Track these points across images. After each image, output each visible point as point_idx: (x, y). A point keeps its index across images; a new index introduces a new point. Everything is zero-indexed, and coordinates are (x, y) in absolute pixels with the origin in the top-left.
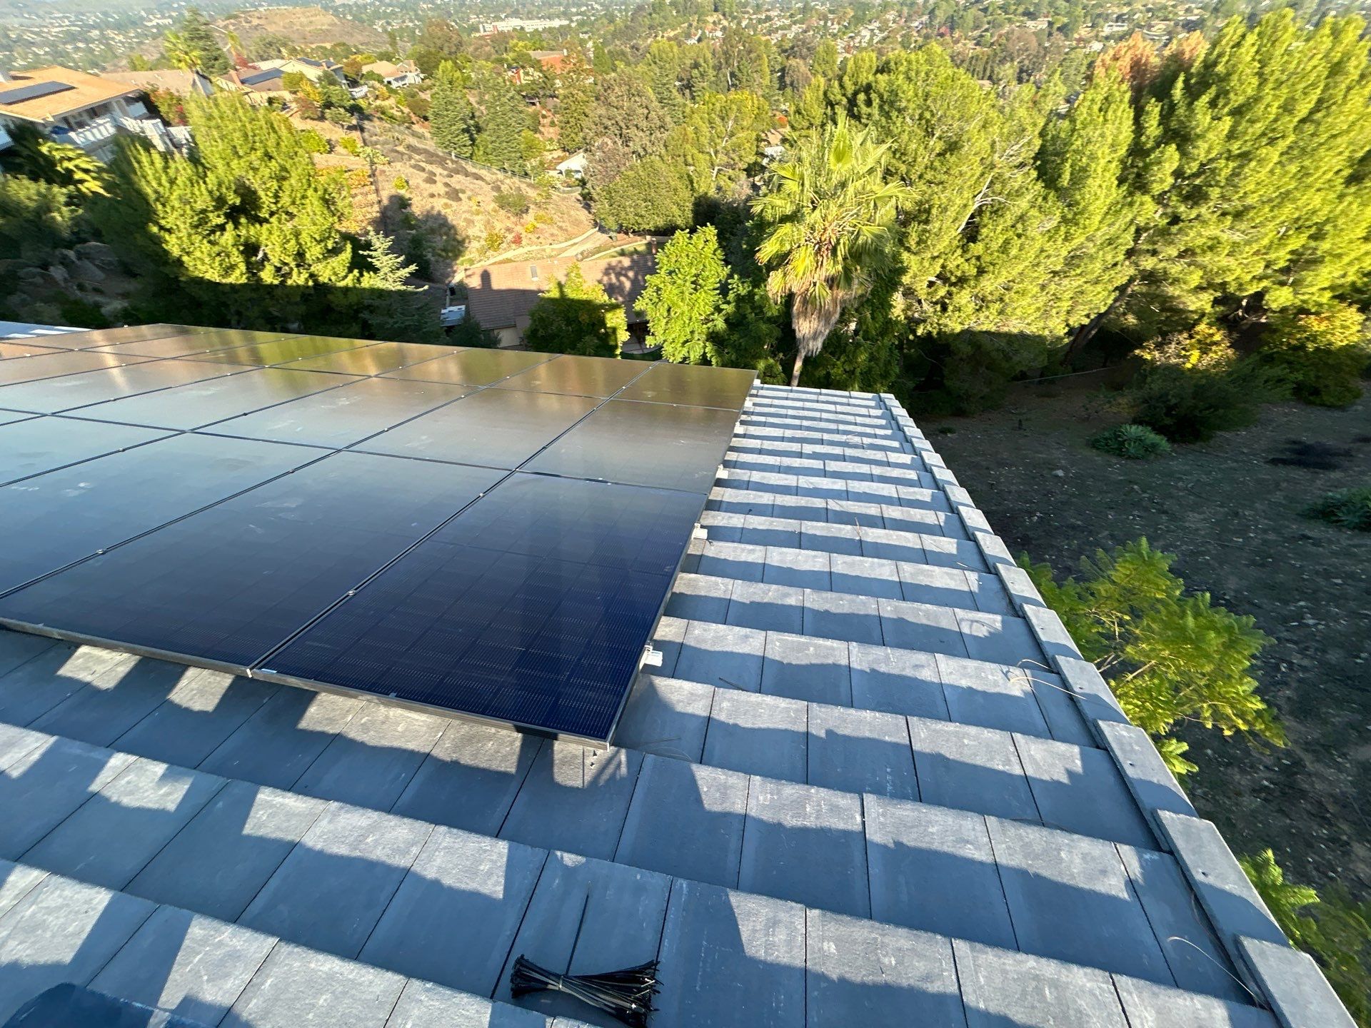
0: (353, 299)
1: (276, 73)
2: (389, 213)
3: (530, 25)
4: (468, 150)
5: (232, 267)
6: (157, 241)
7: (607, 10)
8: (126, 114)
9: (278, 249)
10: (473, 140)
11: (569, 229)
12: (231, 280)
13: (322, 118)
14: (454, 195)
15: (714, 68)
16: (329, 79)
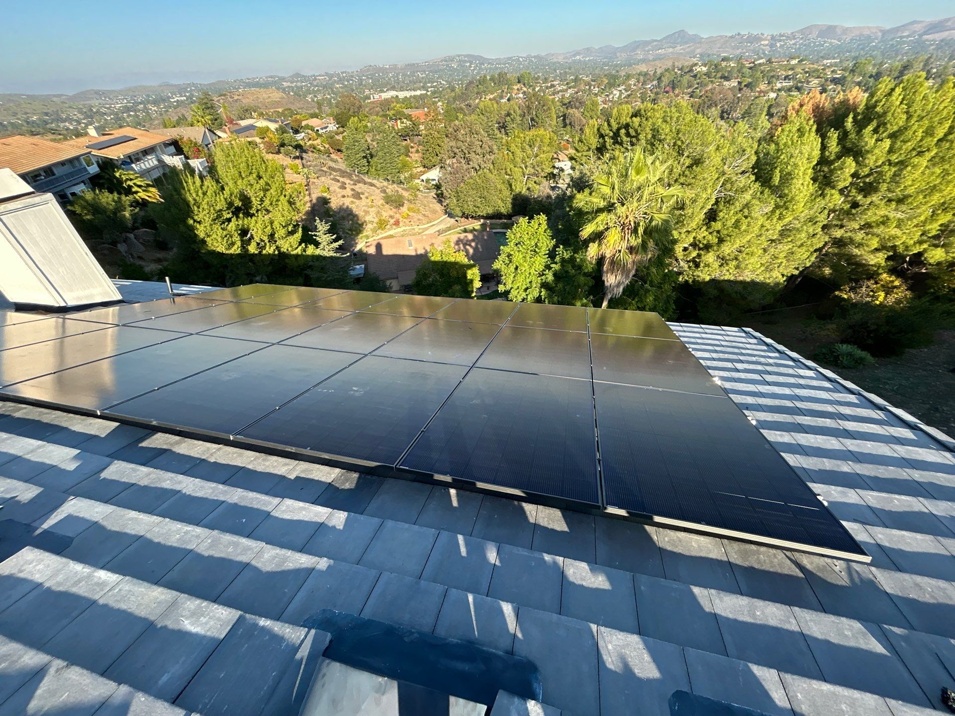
0: (301, 262)
1: (251, 127)
2: (317, 208)
3: (402, 95)
4: (366, 169)
5: (233, 244)
6: (192, 229)
7: (450, 84)
8: (163, 153)
9: (259, 232)
10: (368, 162)
11: (430, 216)
12: (232, 251)
13: (279, 152)
14: (357, 196)
15: (520, 116)
16: (282, 130)
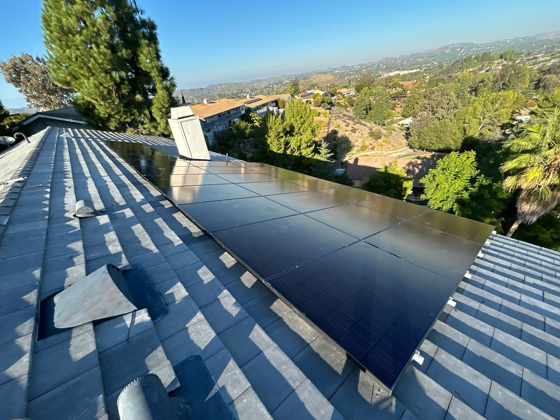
1: (311, 94)
2: (330, 136)
3: (402, 73)
4: (364, 116)
5: (281, 148)
7: (440, 64)
8: (270, 106)
9: (294, 144)
10: (366, 112)
13: (320, 106)
14: (354, 131)
15: (493, 82)
